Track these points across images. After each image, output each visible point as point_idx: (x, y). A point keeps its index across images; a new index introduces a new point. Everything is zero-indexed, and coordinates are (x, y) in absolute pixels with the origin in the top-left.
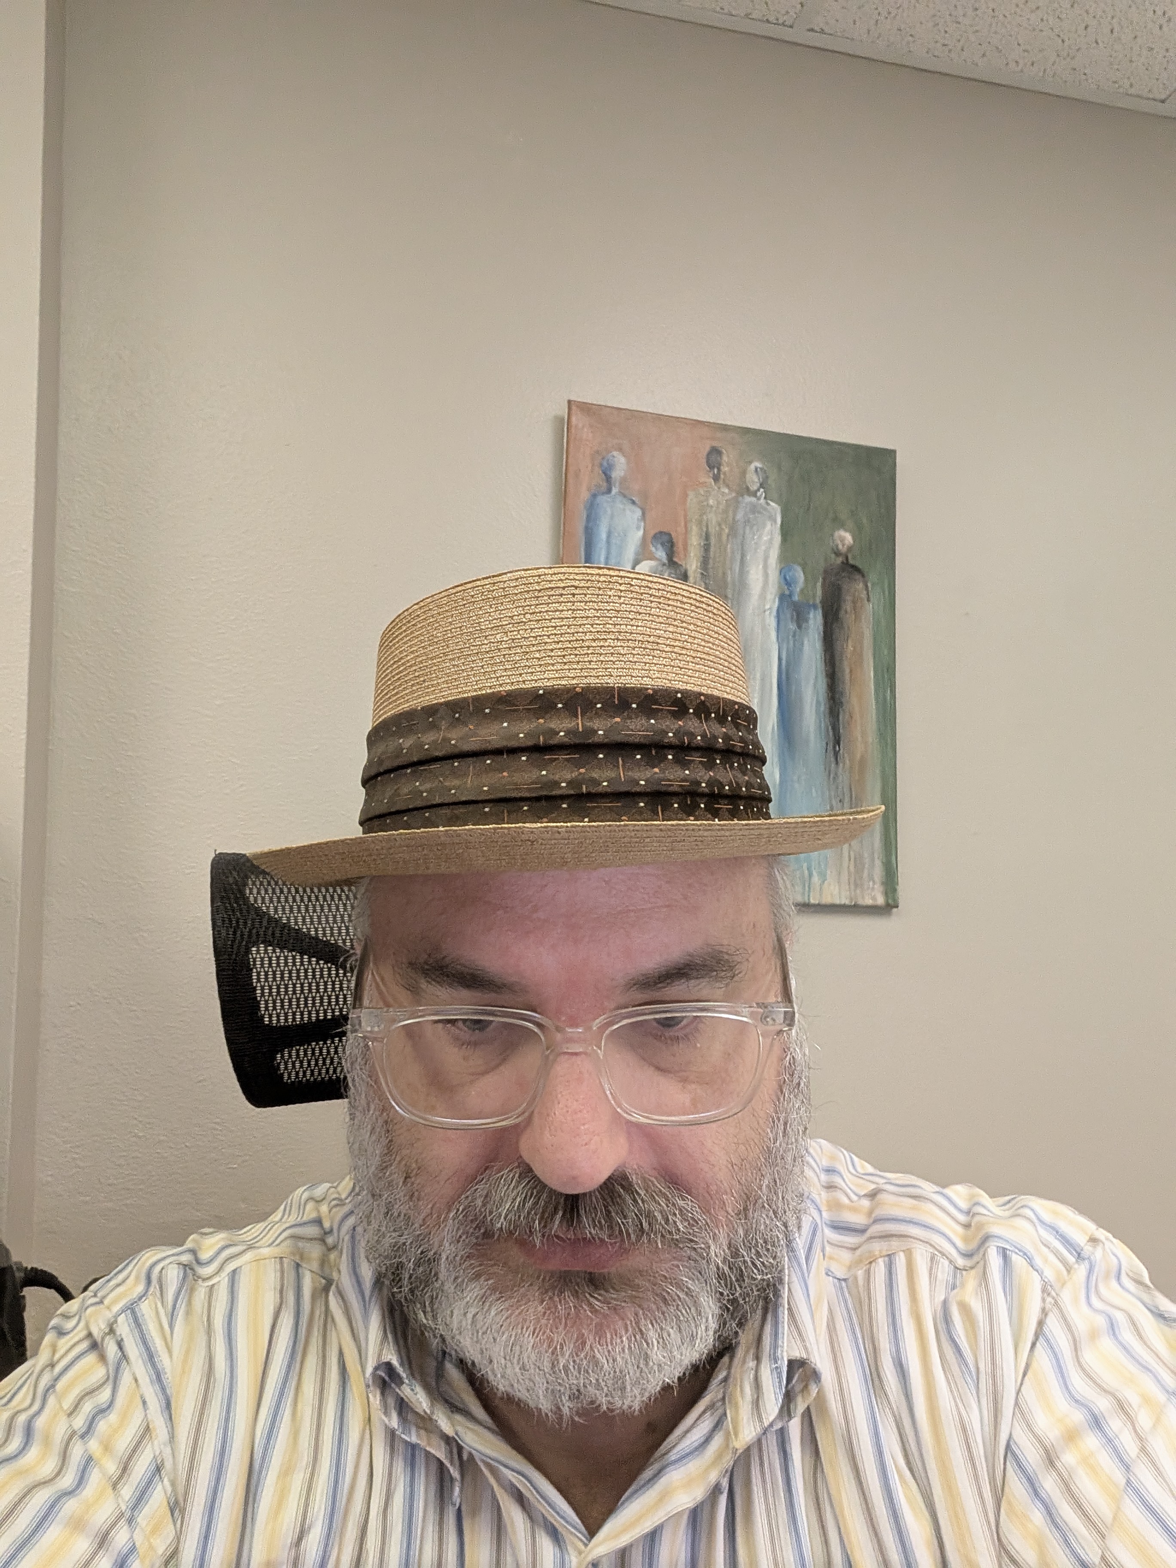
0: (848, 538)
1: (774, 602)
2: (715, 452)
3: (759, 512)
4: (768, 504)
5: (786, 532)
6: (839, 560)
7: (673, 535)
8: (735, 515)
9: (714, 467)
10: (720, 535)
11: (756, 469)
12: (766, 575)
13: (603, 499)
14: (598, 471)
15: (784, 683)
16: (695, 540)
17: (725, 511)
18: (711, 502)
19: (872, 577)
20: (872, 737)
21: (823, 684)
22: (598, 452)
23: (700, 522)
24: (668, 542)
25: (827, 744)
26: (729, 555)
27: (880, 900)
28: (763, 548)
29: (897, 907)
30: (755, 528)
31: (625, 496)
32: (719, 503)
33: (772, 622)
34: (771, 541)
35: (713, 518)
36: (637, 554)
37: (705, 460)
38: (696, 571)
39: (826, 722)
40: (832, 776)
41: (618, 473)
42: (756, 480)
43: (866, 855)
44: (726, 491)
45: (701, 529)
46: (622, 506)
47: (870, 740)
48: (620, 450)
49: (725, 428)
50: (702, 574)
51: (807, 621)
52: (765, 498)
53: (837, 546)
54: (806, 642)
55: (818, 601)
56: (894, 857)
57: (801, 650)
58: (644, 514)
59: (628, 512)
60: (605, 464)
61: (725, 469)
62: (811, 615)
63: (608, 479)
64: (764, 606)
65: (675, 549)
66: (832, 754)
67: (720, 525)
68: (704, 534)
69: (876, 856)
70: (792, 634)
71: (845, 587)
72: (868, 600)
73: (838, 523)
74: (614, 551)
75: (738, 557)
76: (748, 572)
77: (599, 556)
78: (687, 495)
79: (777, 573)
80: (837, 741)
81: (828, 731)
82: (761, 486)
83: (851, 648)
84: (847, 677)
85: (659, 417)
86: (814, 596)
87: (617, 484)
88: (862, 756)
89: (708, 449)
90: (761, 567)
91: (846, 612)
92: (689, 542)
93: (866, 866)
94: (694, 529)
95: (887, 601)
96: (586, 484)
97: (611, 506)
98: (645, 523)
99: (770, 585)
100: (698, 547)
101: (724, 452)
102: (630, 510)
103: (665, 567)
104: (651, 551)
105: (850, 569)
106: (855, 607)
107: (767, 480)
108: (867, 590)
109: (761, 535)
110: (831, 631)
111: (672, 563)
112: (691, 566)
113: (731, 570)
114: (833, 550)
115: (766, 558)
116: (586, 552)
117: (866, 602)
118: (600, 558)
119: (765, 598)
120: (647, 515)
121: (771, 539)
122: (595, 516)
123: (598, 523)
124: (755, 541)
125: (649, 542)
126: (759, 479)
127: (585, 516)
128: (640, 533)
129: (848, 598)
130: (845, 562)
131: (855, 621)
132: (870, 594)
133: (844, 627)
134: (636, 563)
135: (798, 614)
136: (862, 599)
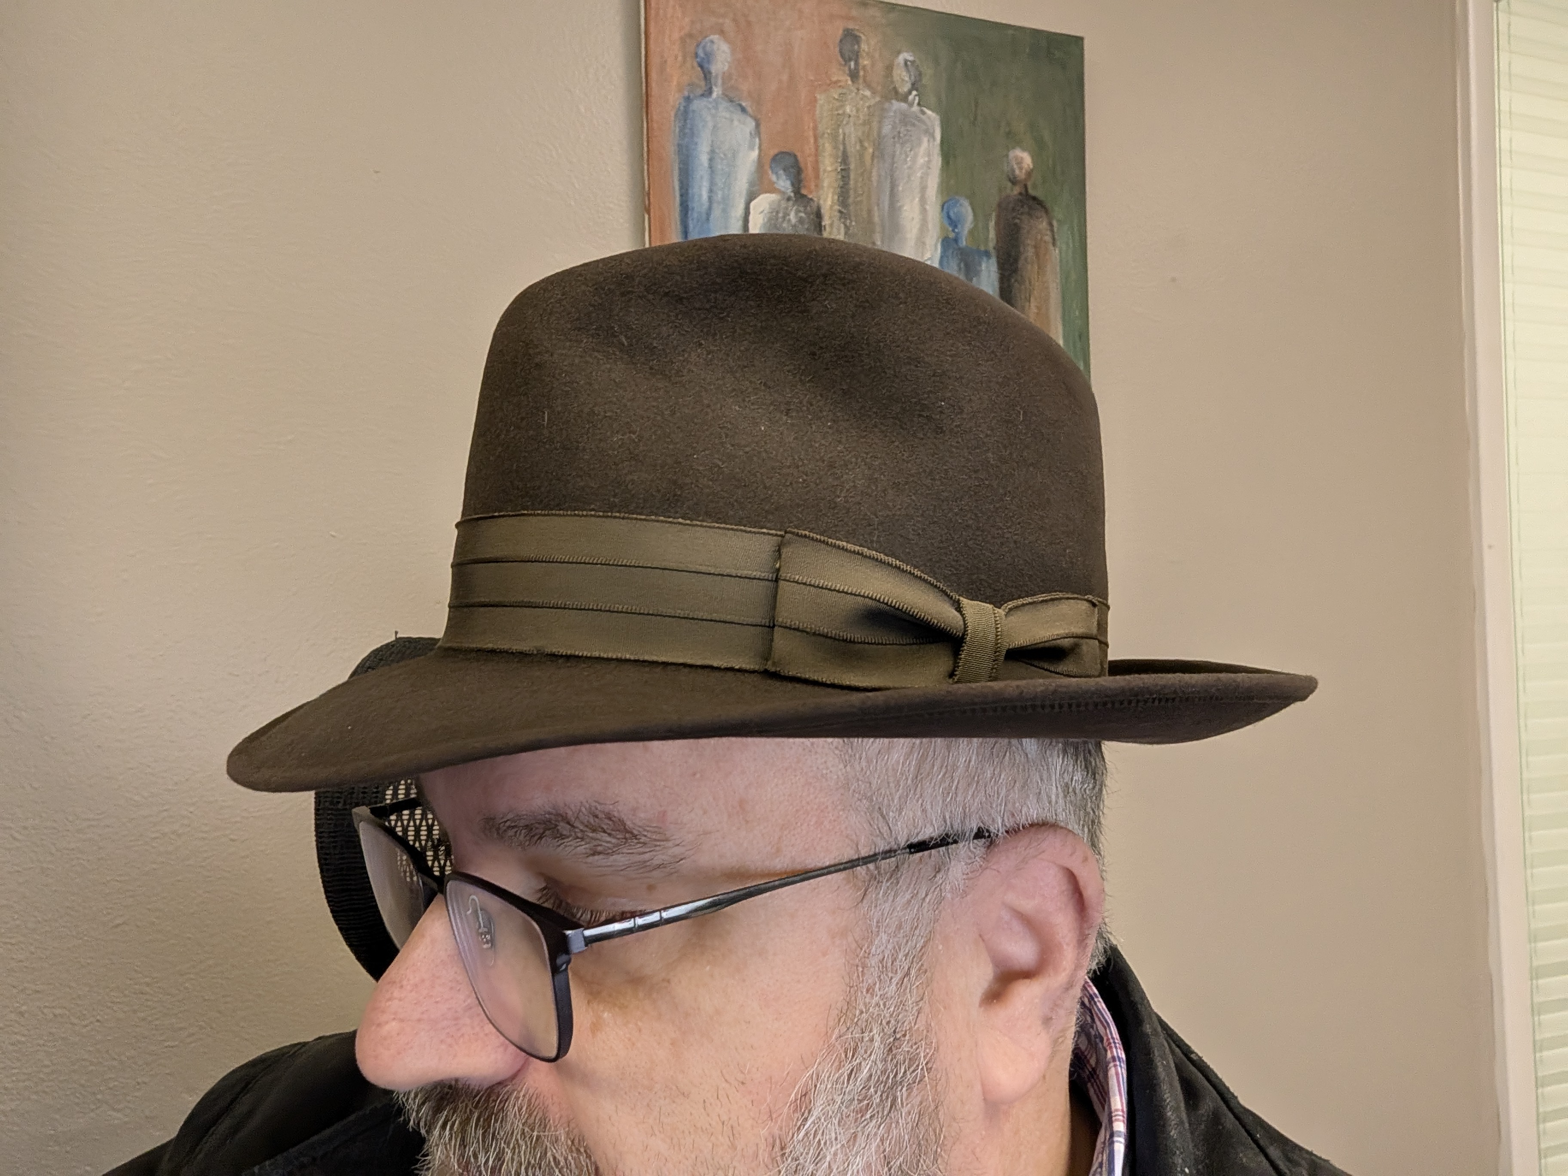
0: (1027, 160)
1: (936, 249)
2: (850, 37)
3: (914, 125)
4: (923, 113)
5: (948, 152)
6: (1017, 190)
7: (799, 154)
8: (880, 128)
9: (850, 60)
10: (861, 156)
11: (906, 61)
12: (924, 211)
13: (700, 105)
14: (692, 63)
16: (829, 165)
17: (867, 123)
18: (848, 109)
19: (1058, 213)
22: (690, 35)
23: (834, 137)
24: (793, 166)
26: (875, 184)
28: (919, 175)
30: (908, 145)
31: (731, 101)
32: (858, 110)
34: (928, 164)
35: (852, 132)
36: (751, 184)
37: (837, 49)
38: (831, 207)
41: (718, 68)
42: (907, 79)
44: (868, 93)
45: (836, 148)
46: (727, 115)
48: (722, 32)
49: (862, 3)
50: (840, 212)
51: (978, 273)
52: (919, 104)
53: (1013, 171)
55: (991, 245)
58: (758, 126)
59: (736, 123)
61: (865, 62)
62: (984, 266)
63: (707, 75)
64: (923, 254)
65: (803, 176)
67: (861, 142)
68: (840, 154)
71: (1024, 226)
72: (1054, 244)
73: (1013, 139)
74: (720, 181)
75: (887, 188)
77: (700, 187)
78: (815, 100)
79: (938, 208)
82: (914, 87)
83: (1034, 310)
87: (720, 82)
89: (840, 33)
90: (916, 200)
91: (1026, 259)
92: (821, 167)
94: (828, 147)
95: (1077, 244)
96: (675, 83)
97: (713, 116)
98: (760, 140)
99: (930, 226)
100: (834, 174)
101: (863, 37)
102: (739, 121)
103: (791, 203)
104: (770, 181)
105: (1031, 202)
106: (1037, 255)
107: (920, 80)
108: (1052, 231)
109: (916, 155)
110: (1009, 286)
111: (799, 196)
112: (825, 201)
113: (878, 205)
114: (1008, 176)
115: (923, 189)
116: (681, 182)
117: (1051, 247)
118: (701, 191)
119: (924, 243)
120: (763, 128)
121: (929, 161)
122: (691, 129)
123: (696, 140)
124: (909, 164)
125: (767, 167)
126: (910, 76)
127: (677, 130)
128: (755, 154)
129: (1029, 242)
130: (1023, 192)
131: (1038, 273)
132: (1056, 236)
133: (1024, 281)
134: (751, 197)
135: (967, 265)
136: (1046, 242)
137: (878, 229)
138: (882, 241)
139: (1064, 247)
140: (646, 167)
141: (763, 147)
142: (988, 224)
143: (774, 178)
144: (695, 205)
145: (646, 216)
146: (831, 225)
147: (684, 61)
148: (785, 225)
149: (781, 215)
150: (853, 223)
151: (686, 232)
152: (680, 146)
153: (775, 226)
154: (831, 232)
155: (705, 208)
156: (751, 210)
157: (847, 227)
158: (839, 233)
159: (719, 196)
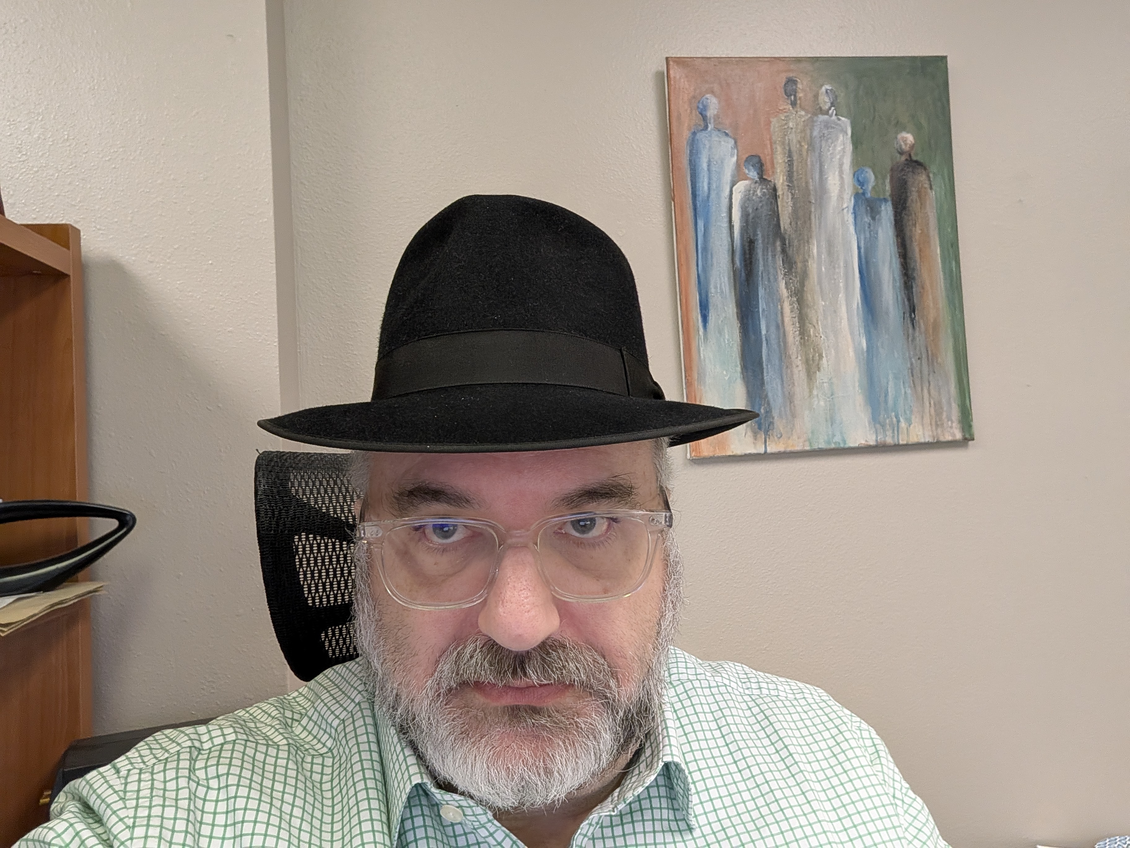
0: (910, 138)
1: (851, 200)
2: (791, 81)
3: (833, 128)
4: (839, 119)
5: (857, 141)
6: (903, 158)
7: (762, 156)
8: (811, 133)
9: (791, 95)
10: (801, 151)
11: (827, 90)
12: (841, 178)
13: (701, 136)
14: (696, 113)
15: (864, 266)
16: (780, 159)
17: (803, 131)
18: (791, 125)
19: (933, 169)
20: (942, 302)
21: (897, 263)
22: (694, 97)
23: (783, 143)
24: (758, 163)
25: (904, 313)
26: (809, 166)
27: (958, 436)
28: (838, 157)
29: (973, 439)
30: (830, 141)
31: (719, 130)
32: (797, 125)
33: (850, 218)
35: (793, 138)
36: (733, 176)
37: (783, 90)
38: (783, 183)
39: (901, 295)
40: (910, 339)
41: (711, 113)
42: (828, 101)
43: (943, 400)
44: (803, 113)
45: (784, 148)
46: (717, 139)
47: (940, 305)
48: (713, 92)
49: (798, 60)
50: (788, 186)
51: (879, 213)
52: (836, 115)
53: (901, 146)
54: (880, 231)
56: (968, 401)
57: (876, 238)
58: (736, 142)
59: (723, 143)
60: (701, 107)
61: (800, 95)
62: (883, 208)
63: (704, 118)
64: (842, 205)
65: (764, 168)
66: (909, 322)
67: (800, 142)
68: (787, 152)
69: (952, 400)
70: (867, 226)
71: (910, 181)
72: (931, 188)
74: (714, 178)
75: (818, 168)
76: (827, 178)
77: (703, 182)
78: (771, 122)
79: (851, 176)
80: (913, 309)
81: (904, 302)
82: (832, 104)
83: (918, 231)
84: (917, 255)
85: (742, 60)
86: (884, 191)
87: (712, 121)
88: (935, 320)
89: (784, 81)
90: (837, 173)
91: (912, 200)
92: (775, 161)
93: (945, 409)
94: (779, 149)
95: (948, 187)
96: (686, 125)
97: (709, 141)
98: (737, 150)
99: (846, 187)
100: (783, 164)
101: (799, 81)
102: (725, 142)
103: (757, 185)
104: (744, 173)
105: (914, 164)
106: (920, 196)
107: (836, 99)
108: (929, 180)
109: (835, 146)
110: (901, 217)
111: (762, 180)
112: (779, 180)
113: (812, 179)
114: (897, 149)
115: (841, 165)
116: (692, 181)
117: (929, 191)
118: (703, 185)
119: (842, 198)
120: (739, 144)
121: (844, 149)
122: (697, 151)
123: (699, 156)
124: (831, 152)
125: (742, 164)
126: (830, 100)
127: (689, 152)
128: (735, 159)
129: (914, 189)
130: (909, 159)
131: (921, 208)
132: (932, 183)
133: (911, 214)
134: (733, 184)
135: (871, 208)
136: (925, 188)
137: (812, 193)
138: (816, 200)
139: (938, 189)
140: (671, 174)
141: (739, 154)
142: (884, 182)
143: (747, 171)
144: (701, 192)
145: (673, 203)
146: (783, 194)
147: (691, 112)
148: (754, 198)
149: (752, 192)
150: (797, 192)
151: (695, 209)
152: (690, 161)
153: (748, 199)
154: (783, 199)
155: (706, 194)
156: (734, 192)
157: (792, 194)
158: (788, 199)
159: (714, 186)
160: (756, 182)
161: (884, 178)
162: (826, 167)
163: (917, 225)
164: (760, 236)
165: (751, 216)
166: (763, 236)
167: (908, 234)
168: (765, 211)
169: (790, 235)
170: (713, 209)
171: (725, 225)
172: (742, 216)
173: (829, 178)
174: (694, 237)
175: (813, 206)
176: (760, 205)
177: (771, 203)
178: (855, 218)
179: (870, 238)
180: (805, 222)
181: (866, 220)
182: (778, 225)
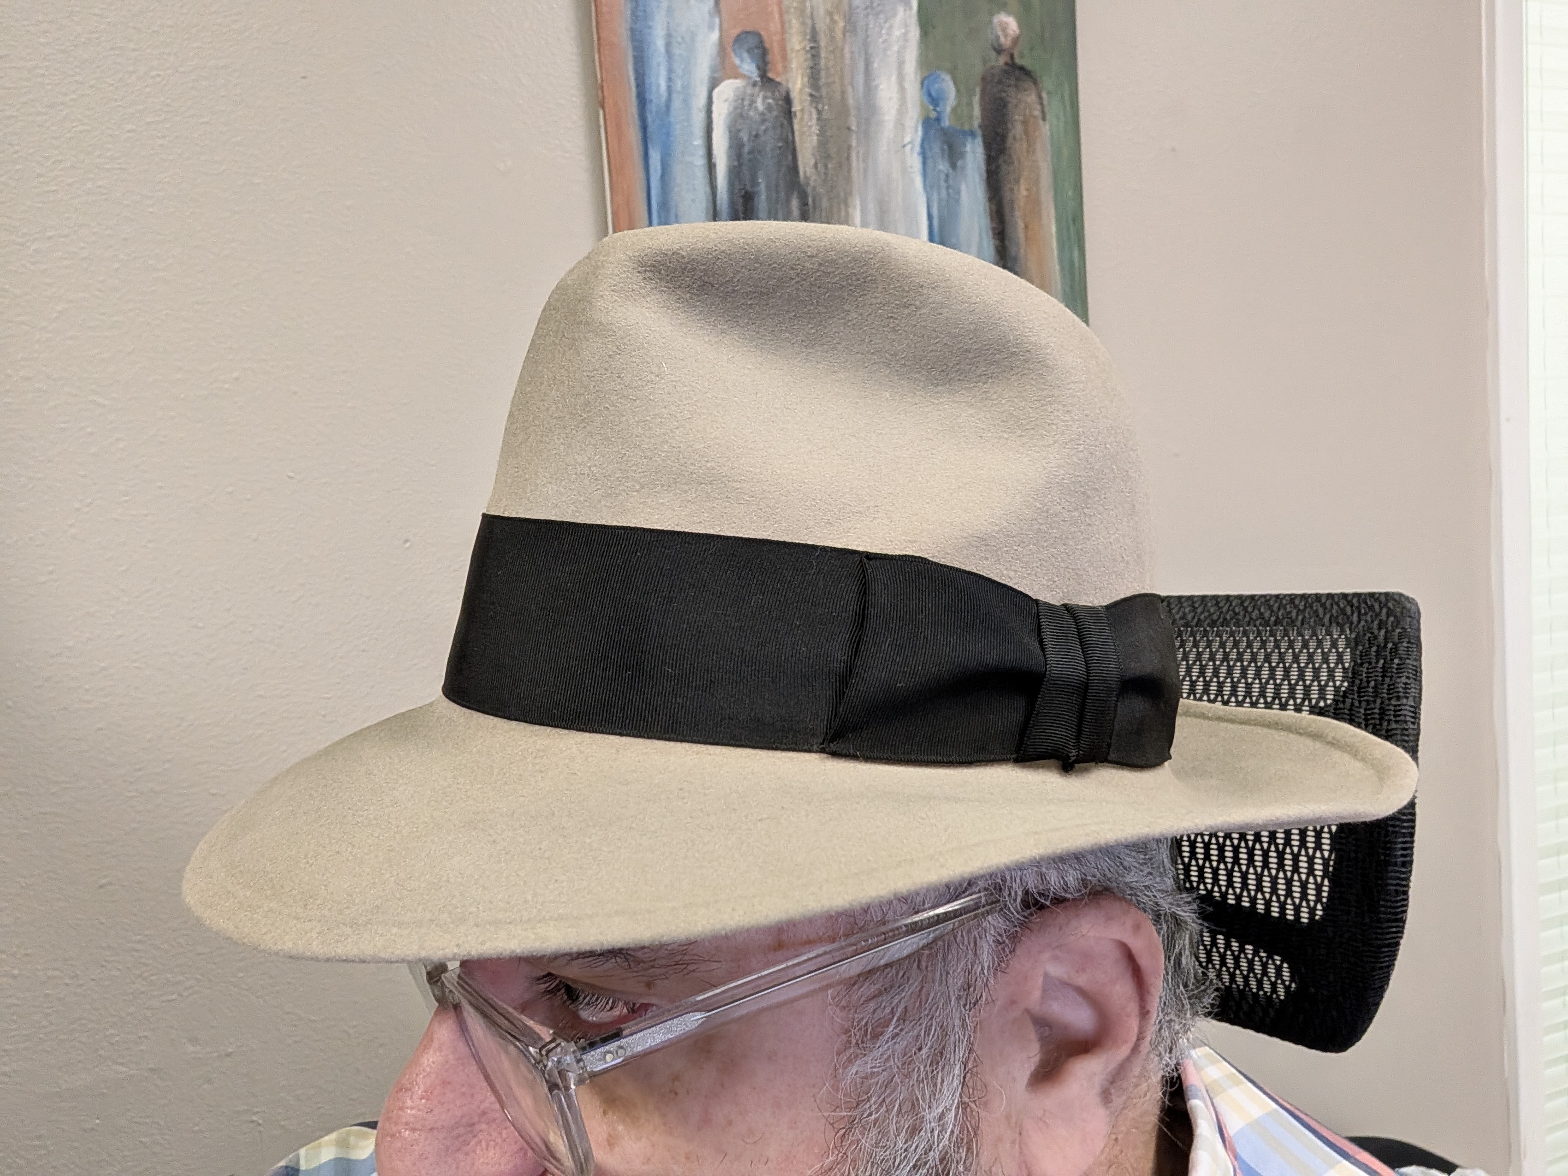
0: (1012, 24)
1: (916, 131)
6: (1002, 60)
7: (763, 33)
10: (831, 30)
12: (902, 89)
16: (797, 43)
19: (1048, 83)
23: (802, 11)
24: (757, 47)
26: (847, 61)
28: (896, 48)
30: (882, 16)
33: (915, 162)
34: (905, 37)
35: (820, 5)
36: (713, 70)
38: (801, 90)
45: (803, 23)
50: (811, 95)
51: (962, 155)
53: (998, 38)
54: (963, 187)
55: (976, 123)
57: (958, 201)
58: (717, 3)
62: (968, 148)
64: (903, 138)
65: (769, 57)
67: (830, 14)
68: (808, 31)
70: (943, 177)
71: (1012, 102)
72: (1044, 119)
73: (996, 3)
74: (678, 68)
75: (861, 66)
76: (877, 87)
77: (657, 76)
79: (918, 85)
83: (1024, 193)
86: (971, 117)
90: (894, 78)
91: (1014, 138)
92: (788, 46)
94: (795, 24)
95: (1069, 117)
98: (720, 19)
99: (909, 105)
100: (802, 53)
103: (757, 89)
104: (734, 64)
105: (1017, 72)
108: (1042, 104)
109: (891, 27)
110: (998, 167)
111: (766, 80)
112: (794, 84)
113: (852, 86)
115: (901, 64)
116: (636, 71)
117: (1041, 122)
118: (659, 81)
119: (903, 125)
120: (723, 7)
121: (905, 34)
122: (645, 11)
123: (649, 23)
124: (885, 37)
125: (729, 50)
127: (629, 12)
128: (715, 36)
129: (1017, 117)
130: (1010, 62)
131: (1028, 151)
132: (1046, 109)
133: (1013, 163)
134: (714, 84)
135: (950, 147)
136: (1035, 117)
137: (853, 112)
138: (859, 125)
143: (737, 61)
144: (654, 96)
145: (601, 112)
146: (802, 110)
148: (751, 113)
149: (746, 103)
150: (826, 107)
151: (644, 128)
152: (632, 31)
153: (741, 116)
154: (802, 119)
155: (664, 99)
156: (715, 99)
157: (819, 112)
158: (811, 119)
159: (678, 85)
160: (755, 84)
161: (971, 96)
162: (875, 65)
163: (1022, 181)
164: (762, 187)
165: (746, 149)
166: (768, 188)
167: (1007, 195)
168: (770, 142)
169: (814, 188)
170: (677, 130)
171: (700, 161)
172: (731, 147)
173: (881, 87)
174: (644, 182)
175: (854, 136)
176: (763, 128)
177: (782, 125)
178: (924, 163)
179: (948, 201)
180: (840, 165)
181: (941, 167)
182: (794, 169)
